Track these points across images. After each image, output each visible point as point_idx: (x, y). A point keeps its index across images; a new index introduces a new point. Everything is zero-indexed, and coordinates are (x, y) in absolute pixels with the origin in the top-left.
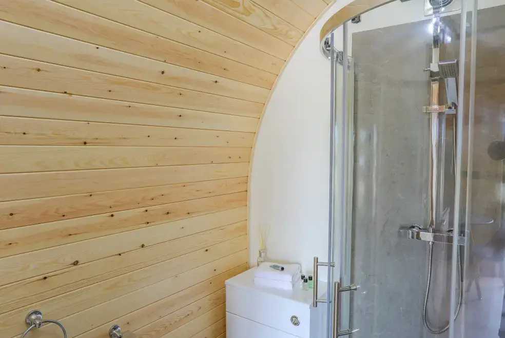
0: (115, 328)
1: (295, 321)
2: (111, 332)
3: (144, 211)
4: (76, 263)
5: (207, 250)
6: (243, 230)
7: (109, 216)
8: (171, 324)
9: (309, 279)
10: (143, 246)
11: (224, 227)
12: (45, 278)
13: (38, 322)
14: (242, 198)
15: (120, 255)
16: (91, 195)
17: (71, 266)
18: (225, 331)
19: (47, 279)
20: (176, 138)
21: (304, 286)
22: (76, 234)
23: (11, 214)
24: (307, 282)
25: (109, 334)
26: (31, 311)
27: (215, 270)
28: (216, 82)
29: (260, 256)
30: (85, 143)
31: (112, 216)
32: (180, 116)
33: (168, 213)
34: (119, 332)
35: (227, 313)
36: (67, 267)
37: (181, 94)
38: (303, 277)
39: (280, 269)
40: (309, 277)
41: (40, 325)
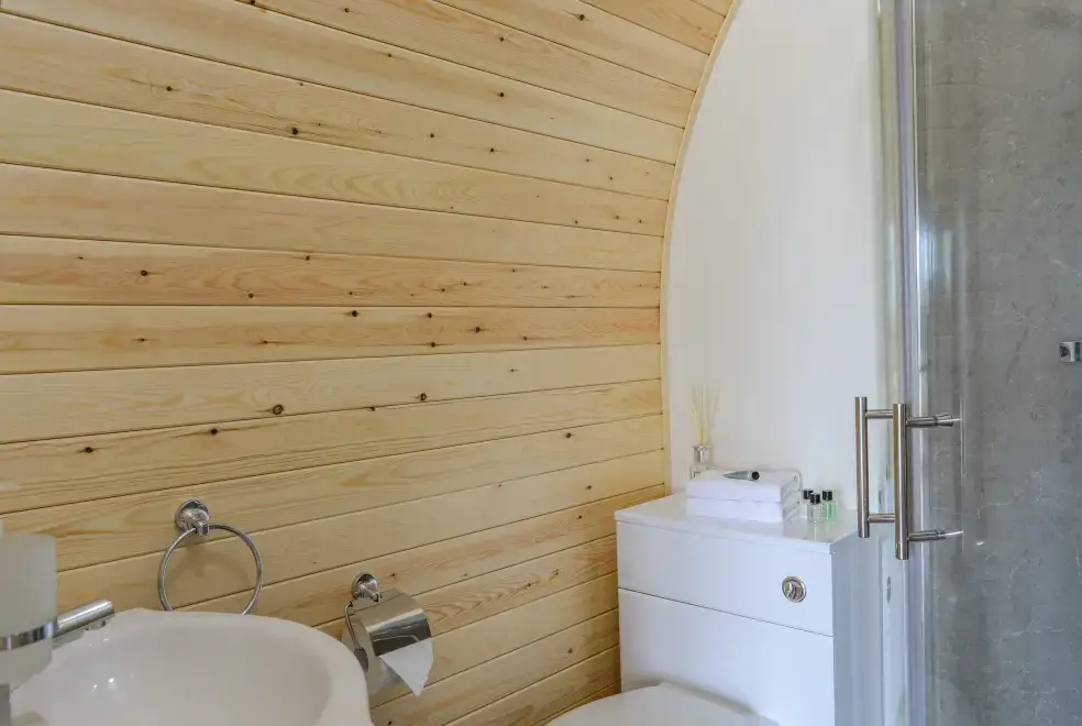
0: (365, 578)
1: (795, 591)
2: (355, 587)
3: (424, 316)
4: (278, 410)
5: (569, 435)
6: (652, 400)
7: (348, 314)
8: (489, 600)
9: (824, 498)
10: (423, 397)
11: (607, 387)
12: (214, 432)
13: (201, 524)
14: (647, 322)
15: (373, 408)
16: (308, 258)
17: (268, 414)
18: (616, 644)
19: (218, 435)
20: (492, 150)
21: (811, 513)
22: (277, 343)
23: (144, 273)
24: (818, 501)
25: (352, 592)
26: (186, 500)
27: (589, 487)
28: (582, 17)
29: (698, 458)
30: (295, 131)
31: (355, 314)
32: (502, 95)
33: (478, 330)
34: (373, 588)
35: (620, 590)
36: (259, 415)
37: (502, 39)
38: (807, 495)
39: (749, 476)
40: (824, 493)
41: (205, 530)
